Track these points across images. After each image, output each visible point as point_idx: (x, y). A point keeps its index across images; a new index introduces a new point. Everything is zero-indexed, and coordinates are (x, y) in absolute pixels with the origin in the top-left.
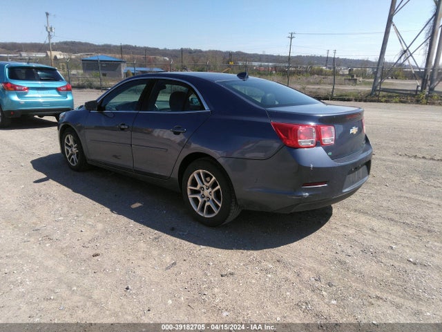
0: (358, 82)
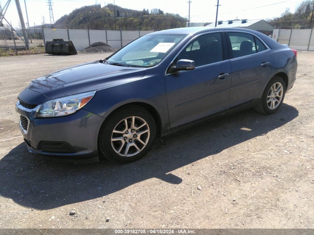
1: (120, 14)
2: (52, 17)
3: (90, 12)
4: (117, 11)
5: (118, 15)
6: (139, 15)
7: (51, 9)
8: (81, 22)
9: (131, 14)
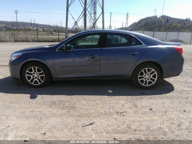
0: (54, 35)
1: (169, 22)
2: (127, 23)
3: (150, 20)
4: (167, 19)
5: (167, 22)
6: (183, 22)
7: (127, 19)
8: (143, 26)
9: (177, 21)
